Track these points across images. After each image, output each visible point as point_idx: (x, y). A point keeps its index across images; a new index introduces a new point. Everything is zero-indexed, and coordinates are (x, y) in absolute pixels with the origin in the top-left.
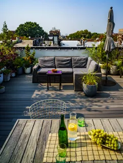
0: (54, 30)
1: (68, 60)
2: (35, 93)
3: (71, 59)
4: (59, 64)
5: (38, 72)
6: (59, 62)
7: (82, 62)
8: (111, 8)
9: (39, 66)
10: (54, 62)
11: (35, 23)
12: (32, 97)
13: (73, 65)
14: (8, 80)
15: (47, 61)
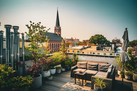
0: (115, 39)
1: (96, 65)
2: (66, 84)
3: (98, 65)
4: (89, 67)
5: (74, 71)
6: (90, 66)
7: (105, 67)
8: (126, 29)
9: (77, 67)
10: (87, 65)
11: (101, 35)
12: (63, 86)
13: (99, 69)
14: (59, 73)
15: (82, 64)
